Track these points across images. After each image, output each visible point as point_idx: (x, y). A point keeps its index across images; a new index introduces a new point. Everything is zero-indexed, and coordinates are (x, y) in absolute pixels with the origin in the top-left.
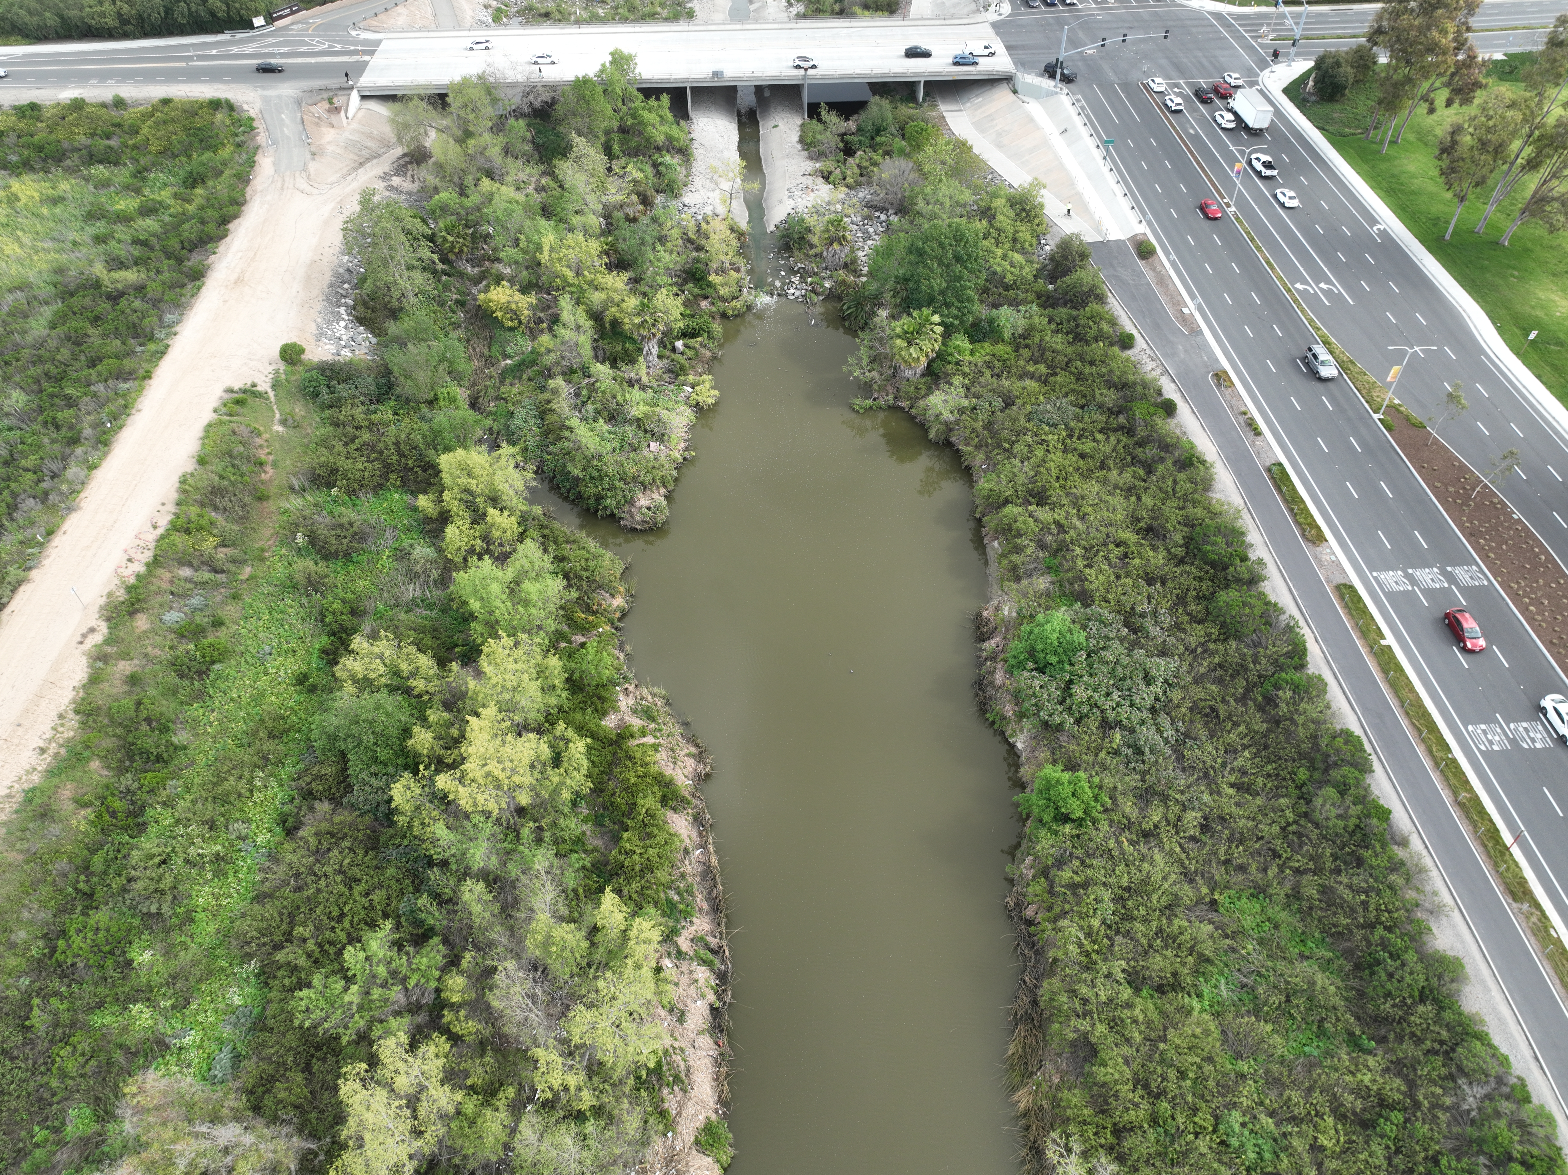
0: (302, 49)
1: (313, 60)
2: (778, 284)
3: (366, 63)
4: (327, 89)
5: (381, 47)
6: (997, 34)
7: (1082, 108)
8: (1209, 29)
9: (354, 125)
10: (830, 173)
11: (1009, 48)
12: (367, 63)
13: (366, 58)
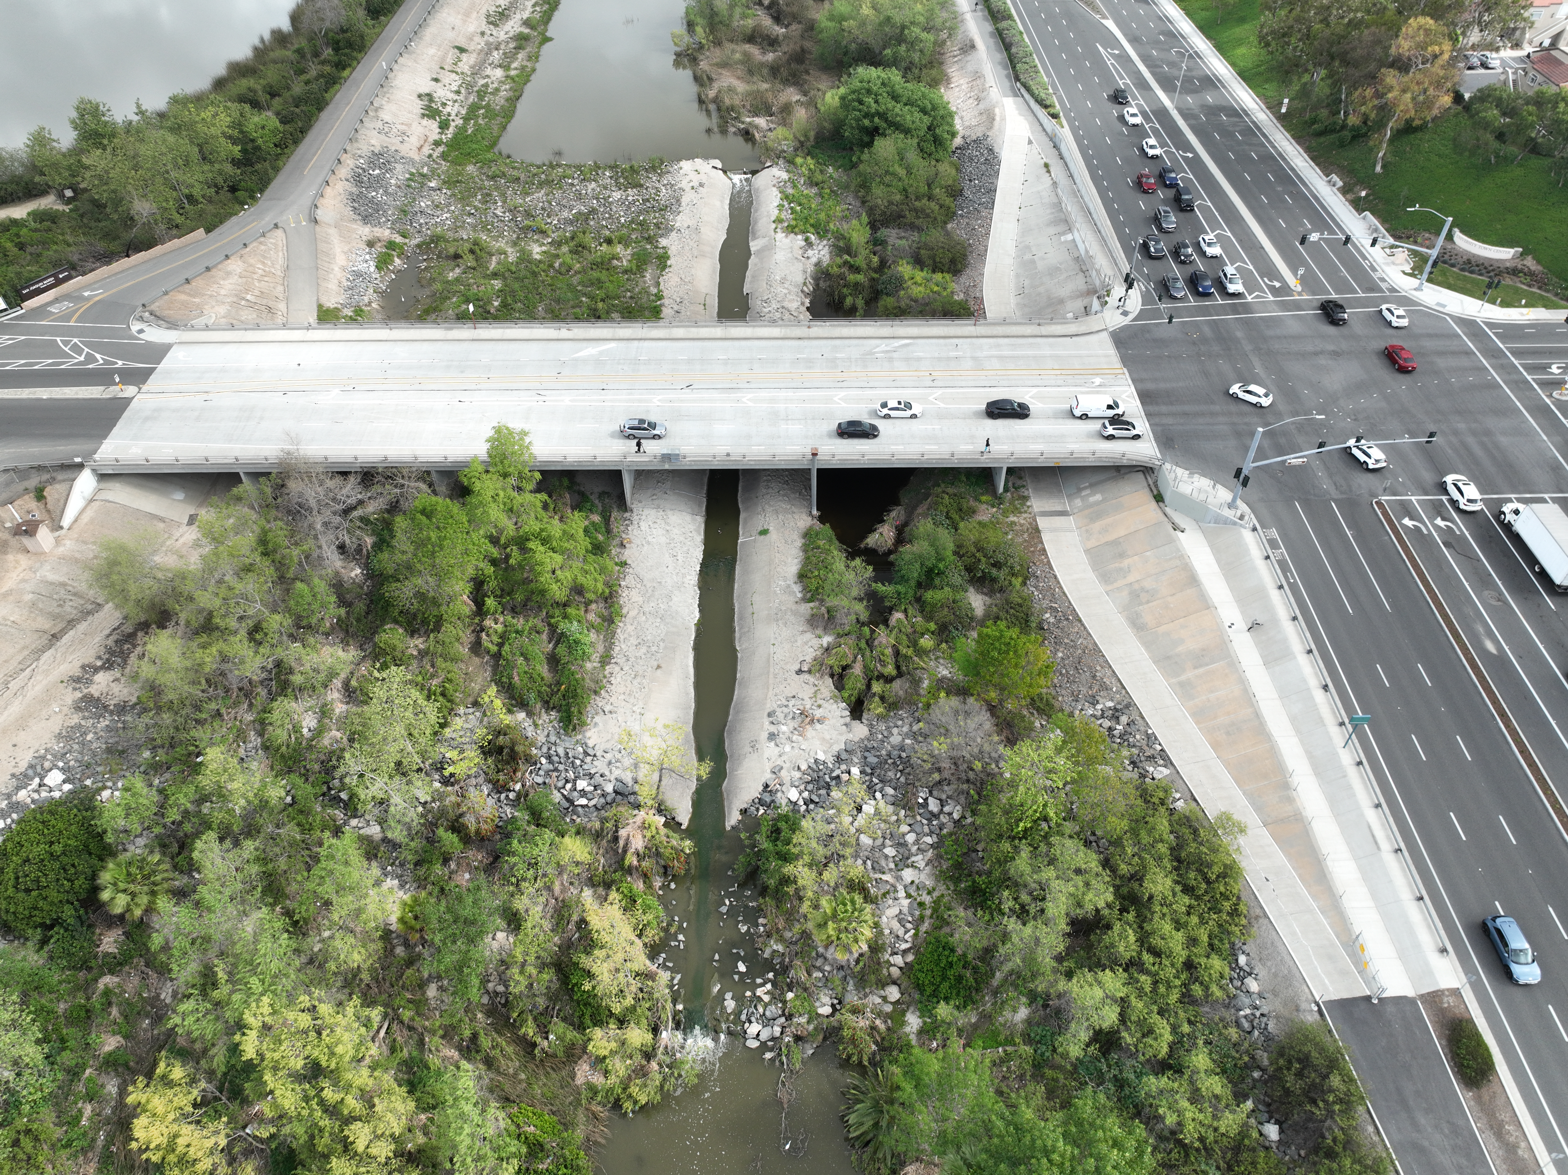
0: (44, 364)
1: (44, 393)
2: (730, 1004)
3: (126, 402)
4: (40, 468)
5: (165, 364)
6: (1126, 360)
7: (1282, 564)
8: (1465, 362)
9: (69, 546)
10: (844, 668)
11: (1145, 397)
12: (128, 401)
13: (130, 391)
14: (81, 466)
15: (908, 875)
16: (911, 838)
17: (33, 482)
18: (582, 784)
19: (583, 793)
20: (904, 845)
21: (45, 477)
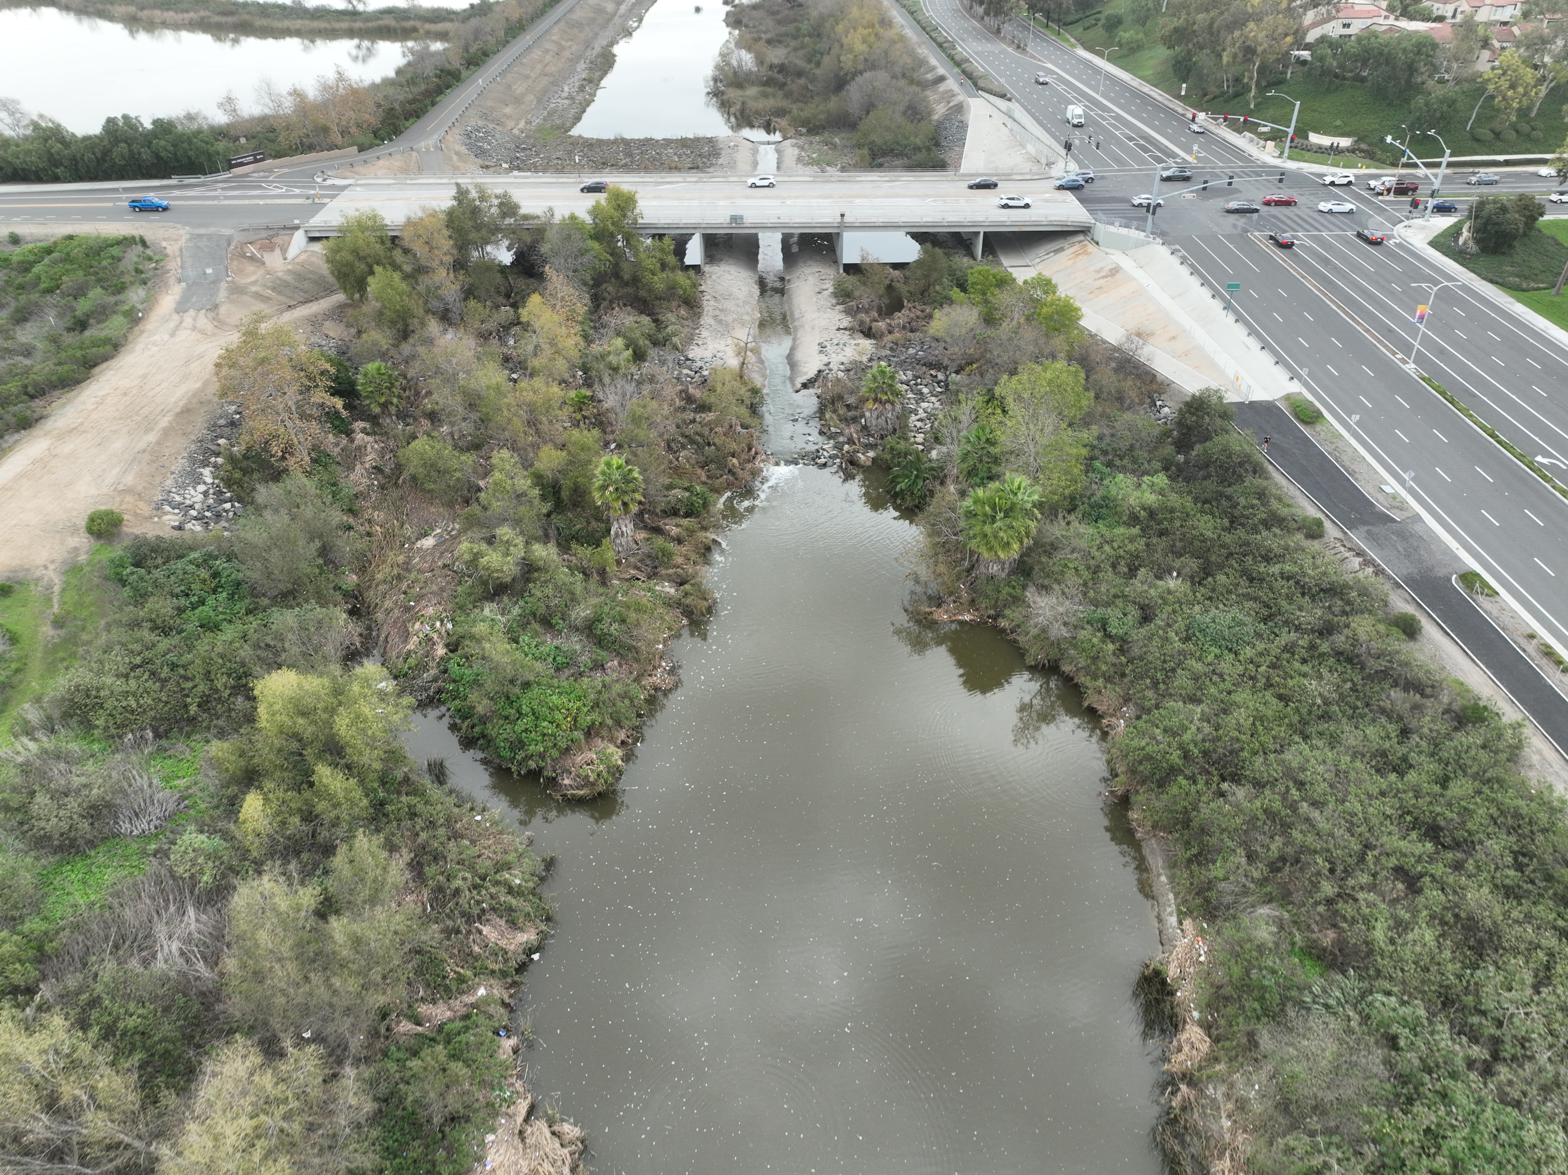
0: (254, 193)
4: (267, 229)
5: (347, 192)
7: (1183, 258)
9: (292, 266)
10: (871, 327)
11: (1082, 201)
12: (325, 204)
13: (325, 201)
14: (297, 228)
15: (924, 405)
16: (925, 390)
17: (264, 234)
18: (685, 371)
19: (688, 375)
20: (921, 393)
21: (271, 233)
